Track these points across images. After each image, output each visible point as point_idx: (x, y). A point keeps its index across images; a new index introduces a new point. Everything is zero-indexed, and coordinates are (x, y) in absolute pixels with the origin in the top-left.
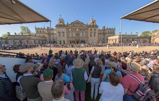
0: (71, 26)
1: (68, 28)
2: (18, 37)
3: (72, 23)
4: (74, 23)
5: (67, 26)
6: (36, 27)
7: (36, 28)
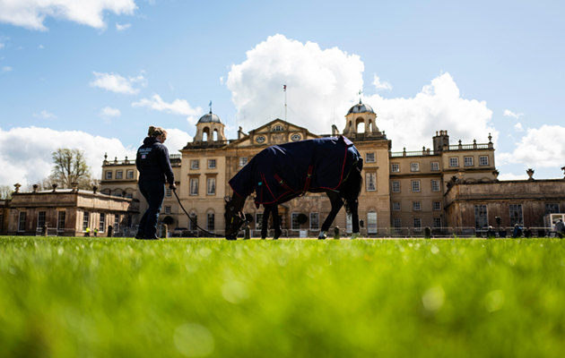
0: (248, 147)
1: (234, 155)
2: (40, 199)
3: (253, 133)
4: (263, 131)
5: (231, 147)
6: (106, 156)
7: (105, 161)
